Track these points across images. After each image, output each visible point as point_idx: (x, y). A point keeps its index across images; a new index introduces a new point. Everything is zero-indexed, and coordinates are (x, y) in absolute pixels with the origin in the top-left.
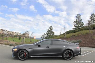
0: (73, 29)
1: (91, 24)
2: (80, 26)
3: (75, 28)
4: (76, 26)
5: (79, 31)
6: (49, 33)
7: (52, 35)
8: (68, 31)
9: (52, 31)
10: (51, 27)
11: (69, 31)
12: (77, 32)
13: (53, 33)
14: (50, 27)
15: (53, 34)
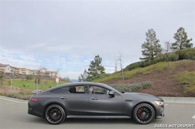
0: (140, 61)
1: (176, 48)
2: (154, 53)
3: (144, 57)
4: (145, 55)
5: (152, 64)
6: (95, 70)
7: (99, 72)
8: (131, 65)
9: (100, 65)
10: (98, 56)
11: (133, 64)
12: (148, 65)
13: (102, 69)
14: (96, 57)
15: (102, 72)
